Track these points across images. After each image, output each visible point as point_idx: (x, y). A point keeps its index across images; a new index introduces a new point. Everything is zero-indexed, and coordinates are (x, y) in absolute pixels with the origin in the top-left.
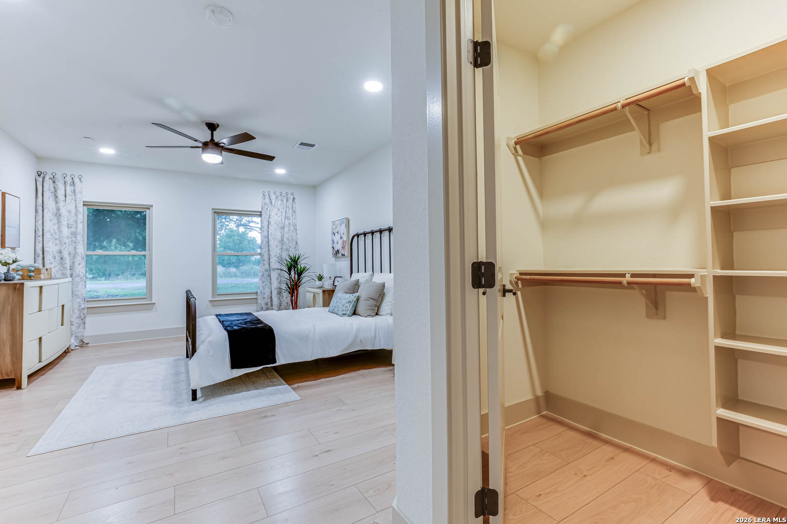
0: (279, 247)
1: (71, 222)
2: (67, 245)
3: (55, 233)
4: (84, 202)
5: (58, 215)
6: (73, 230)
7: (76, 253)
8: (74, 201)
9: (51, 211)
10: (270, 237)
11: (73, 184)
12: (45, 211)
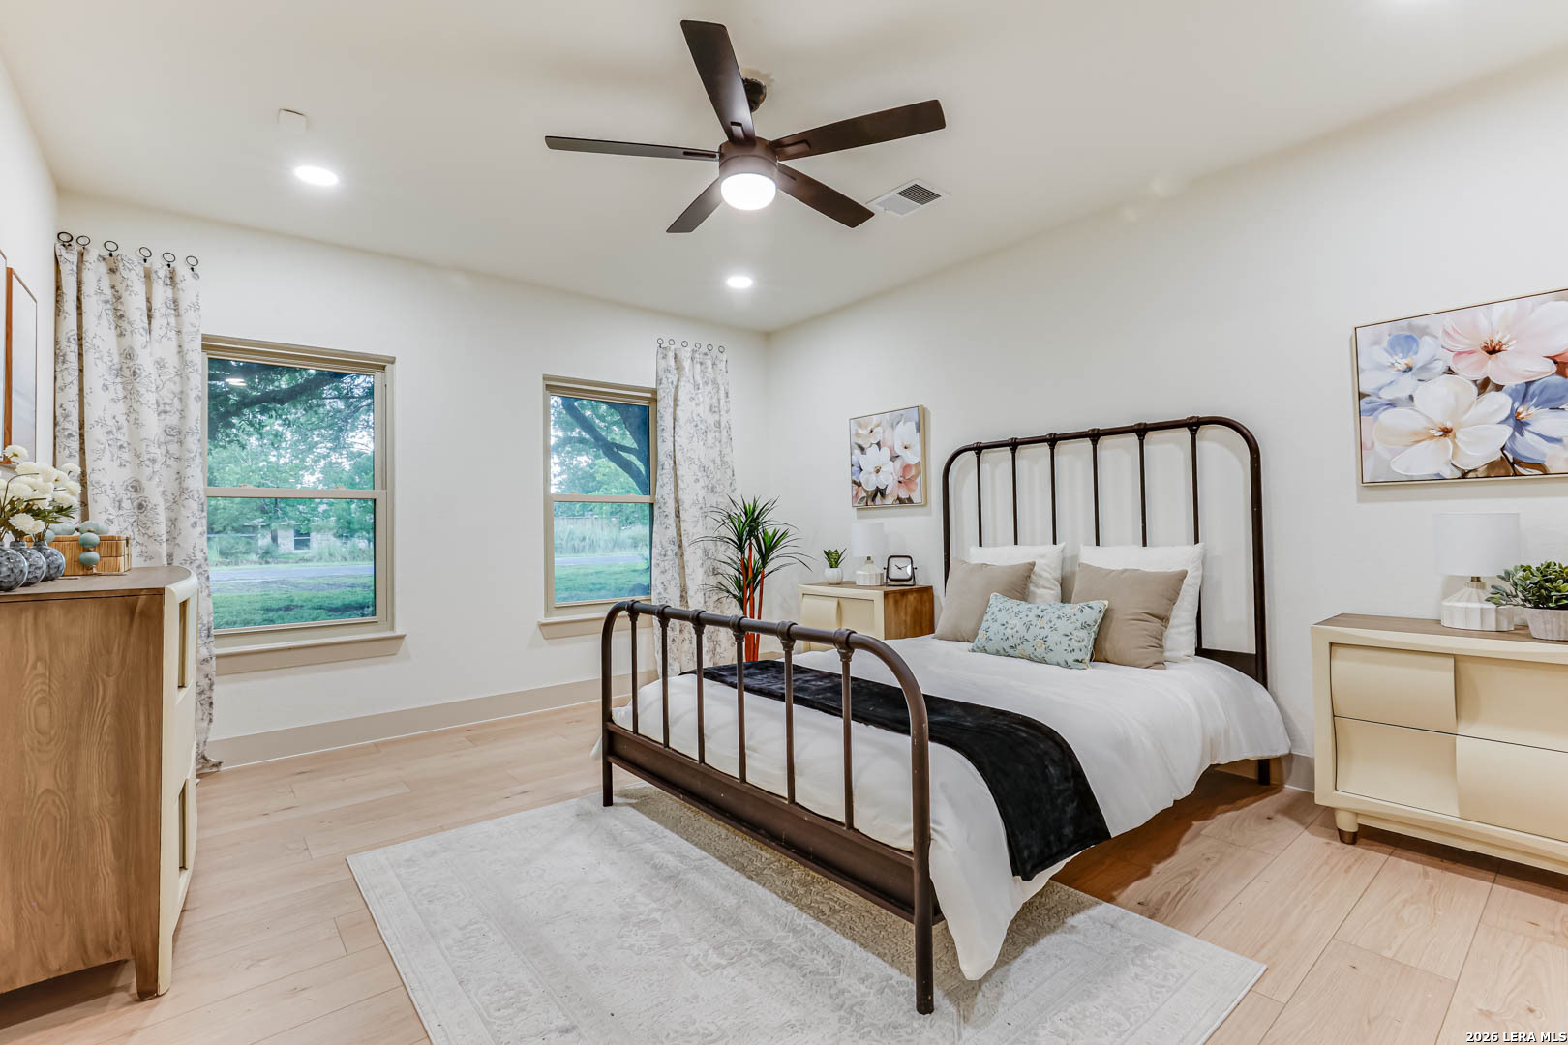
0: (702, 483)
1: (166, 394)
2: (157, 467)
3: (119, 428)
4: (205, 338)
5: (127, 370)
6: (173, 420)
7: (183, 490)
8: (173, 334)
9: (106, 359)
10: (679, 455)
11: (172, 279)
12: (89, 358)
